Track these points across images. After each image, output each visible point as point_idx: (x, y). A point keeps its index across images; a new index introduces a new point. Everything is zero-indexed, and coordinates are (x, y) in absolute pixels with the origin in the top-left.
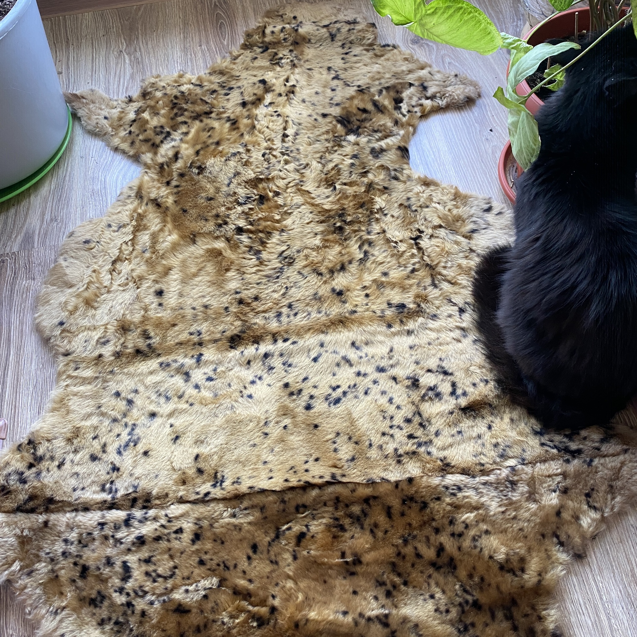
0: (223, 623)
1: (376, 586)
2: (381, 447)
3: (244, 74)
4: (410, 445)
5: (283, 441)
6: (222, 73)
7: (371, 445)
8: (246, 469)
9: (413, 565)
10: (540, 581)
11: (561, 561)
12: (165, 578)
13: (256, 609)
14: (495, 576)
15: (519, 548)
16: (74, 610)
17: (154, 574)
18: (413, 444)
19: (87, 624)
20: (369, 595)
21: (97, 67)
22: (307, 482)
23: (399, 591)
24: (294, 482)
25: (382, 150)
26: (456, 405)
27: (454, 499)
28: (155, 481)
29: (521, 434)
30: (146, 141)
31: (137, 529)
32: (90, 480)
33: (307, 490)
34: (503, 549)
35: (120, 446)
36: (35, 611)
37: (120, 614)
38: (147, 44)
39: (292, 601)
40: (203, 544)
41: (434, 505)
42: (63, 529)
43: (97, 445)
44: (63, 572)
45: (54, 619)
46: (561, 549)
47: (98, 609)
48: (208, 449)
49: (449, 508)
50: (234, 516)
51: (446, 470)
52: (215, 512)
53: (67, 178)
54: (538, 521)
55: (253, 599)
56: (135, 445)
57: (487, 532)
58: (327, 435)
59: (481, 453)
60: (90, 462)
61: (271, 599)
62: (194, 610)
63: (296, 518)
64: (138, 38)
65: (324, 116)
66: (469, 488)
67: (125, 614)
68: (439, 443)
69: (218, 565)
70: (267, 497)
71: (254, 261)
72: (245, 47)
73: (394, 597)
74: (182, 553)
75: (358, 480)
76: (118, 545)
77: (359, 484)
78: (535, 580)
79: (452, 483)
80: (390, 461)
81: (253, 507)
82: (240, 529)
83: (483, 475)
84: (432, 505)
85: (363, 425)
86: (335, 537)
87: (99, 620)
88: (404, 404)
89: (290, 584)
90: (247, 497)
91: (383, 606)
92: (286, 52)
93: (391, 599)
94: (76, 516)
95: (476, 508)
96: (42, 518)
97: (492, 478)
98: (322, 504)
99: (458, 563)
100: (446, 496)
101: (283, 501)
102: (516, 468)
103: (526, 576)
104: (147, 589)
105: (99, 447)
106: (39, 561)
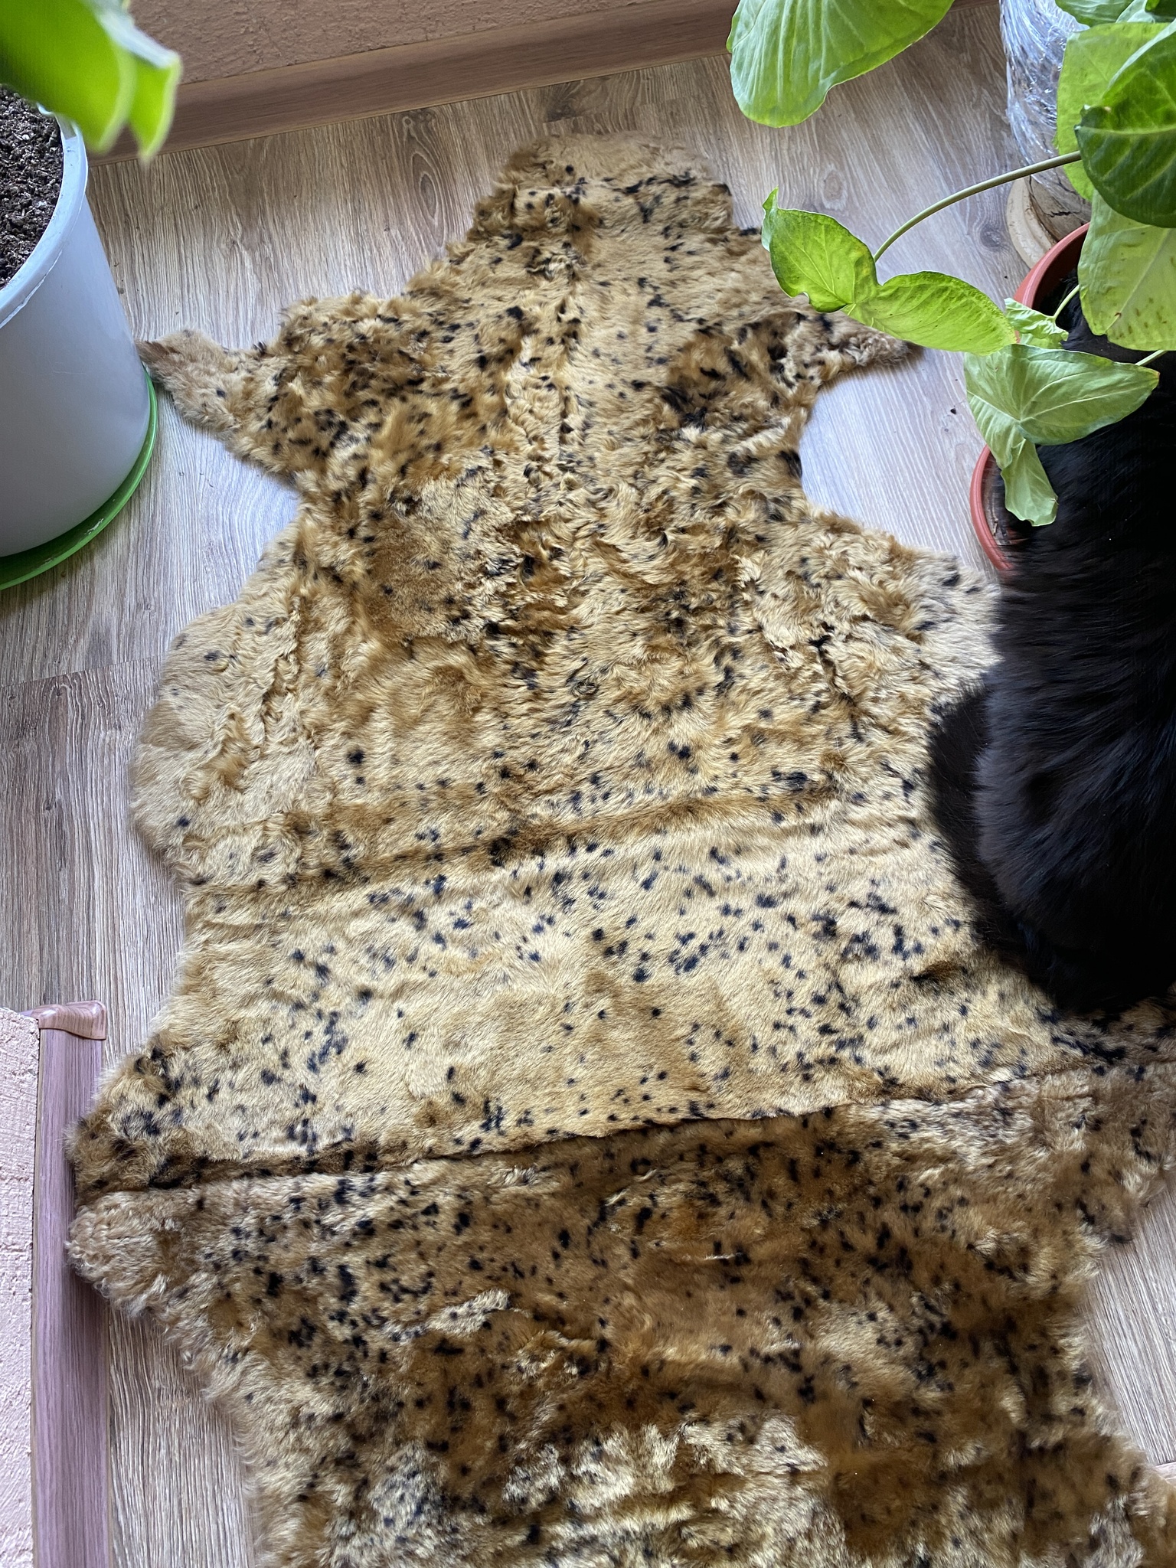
0: (520, 1370)
1: (777, 1302)
2: (773, 1050)
3: (478, 296)
4: (823, 1045)
5: (600, 1041)
6: (435, 293)
7: (755, 1047)
8: (538, 1093)
9: (838, 1263)
10: (1054, 1288)
11: (1090, 1251)
12: (416, 1294)
13: (574, 1343)
14: (979, 1279)
15: (1019, 1230)
16: (265, 1352)
17: (394, 1287)
18: (831, 1044)
19: (289, 1375)
20: (766, 1315)
21: (191, 277)
22: (649, 1121)
23: (816, 1308)
24: (625, 1121)
25: (750, 460)
26: (905, 970)
27: (905, 1145)
28: (382, 1119)
29: (1017, 1021)
30: (303, 442)
31: (359, 1207)
32: (265, 1119)
33: (650, 1134)
34: (992, 1233)
35: (314, 1055)
36: (199, 1357)
37: (344, 1357)
38: (283, 226)
39: (634, 1330)
40: (475, 1233)
41: (871, 1157)
42: (229, 1210)
43: (270, 1056)
44: (237, 1286)
45: (233, 1369)
46: (1090, 1228)
47: (304, 1349)
48: (469, 1056)
49: (896, 1161)
50: (524, 1181)
51: (889, 1093)
52: (492, 1175)
53: (158, 519)
54: (1051, 1180)
55: (568, 1328)
56: (339, 1053)
57: (963, 1202)
58: (675, 1028)
59: (951, 1059)
60: (263, 1086)
61: (598, 1326)
62: (469, 1349)
63: (633, 1182)
64: (264, 213)
65: (638, 386)
66: (929, 1124)
67: (351, 1357)
68: (876, 1040)
69: (505, 1269)
70: (580, 1148)
71: (523, 691)
72: (475, 236)
73: (807, 1318)
74: (440, 1249)
75: (737, 1114)
76: (328, 1237)
77: (739, 1121)
78: (1046, 1286)
79: (900, 1116)
80: (791, 1076)
81: (557, 1165)
82: (537, 1205)
83: (954, 1100)
84: (867, 1156)
85: (739, 1008)
86: (702, 1216)
87: (309, 1368)
88: (810, 967)
89: (629, 1300)
90: (546, 1149)
91: (790, 1336)
92: (557, 248)
93: (803, 1323)
94: (250, 1187)
95: (943, 1160)
96: (192, 1196)
97: (969, 1104)
98: (676, 1157)
99: (915, 1259)
100: (892, 1138)
101: (610, 1155)
102: (1011, 1086)
103: (1031, 1280)
104: (385, 1314)
105: (276, 1058)
106: (196, 1270)
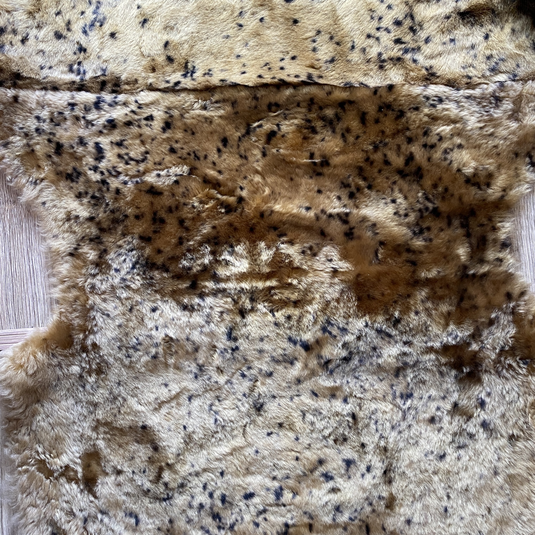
0: (193, 207)
1: (341, 188)
2: (364, 50)
4: (395, 50)
5: (259, 35)
7: (353, 47)
8: (218, 61)
9: (380, 171)
10: (503, 197)
11: (528, 180)
12: (138, 162)
13: (225, 197)
14: (460, 188)
15: (489, 164)
16: (53, 182)
17: (126, 157)
18: (399, 50)
19: (66, 195)
20: (333, 195)
22: (281, 80)
23: (362, 193)
24: (267, 79)
26: (455, 8)
27: (433, 111)
28: (124, 66)
29: (519, 47)
31: (107, 112)
32: (56, 60)
33: (281, 89)
34: (473, 164)
35: (86, 25)
36: (16, 180)
37: (96, 190)
39: (258, 194)
40: (173, 133)
41: (412, 115)
42: (34, 106)
43: (60, 22)
44: (38, 147)
45: (35, 188)
46: (532, 168)
47: (74, 183)
48: (178, 36)
49: (426, 119)
50: (204, 108)
51: (430, 80)
52: (186, 102)
54: (515, 139)
55: (222, 188)
56: (101, 26)
57: (460, 146)
58: (306, 32)
59: (471, 65)
60: (55, 40)
61: (239, 190)
62: (166, 193)
63: (268, 116)
66: (450, 101)
67: (100, 190)
68: (428, 50)
69: (189, 154)
70: (239, 92)
73: (356, 198)
74: (153, 140)
75: (335, 83)
76: (90, 127)
77: (335, 86)
78: (498, 194)
79: (434, 93)
80: (372, 66)
81: (224, 101)
82: (211, 122)
83: (468, 88)
84: (409, 114)
85: (347, 24)
86: (305, 138)
87: (77, 193)
88: (396, 3)
89: (258, 178)
90: (219, 90)
91: (345, 206)
93: (353, 200)
94: (45, 94)
95: (454, 122)
96: (11, 93)
97: (477, 92)
98: (295, 104)
99: (425, 173)
100: (426, 106)
101: (256, 98)
102: (506, 84)
103: (490, 191)
104: (120, 170)
105: (63, 25)
106: (14, 135)
